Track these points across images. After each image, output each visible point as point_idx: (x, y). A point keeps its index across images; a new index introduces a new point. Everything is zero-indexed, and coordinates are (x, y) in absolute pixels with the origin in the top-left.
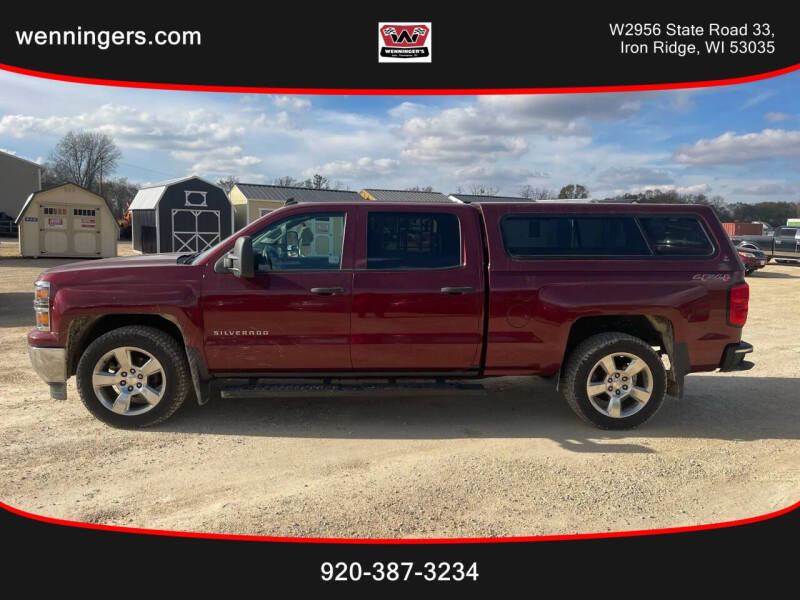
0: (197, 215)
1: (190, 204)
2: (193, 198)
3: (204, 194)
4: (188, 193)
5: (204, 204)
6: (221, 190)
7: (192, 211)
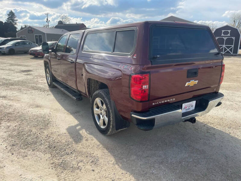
0: (225, 39)
1: (223, 35)
2: (225, 33)
3: (229, 31)
4: (223, 31)
5: (229, 35)
6: (237, 29)
7: (224, 38)
